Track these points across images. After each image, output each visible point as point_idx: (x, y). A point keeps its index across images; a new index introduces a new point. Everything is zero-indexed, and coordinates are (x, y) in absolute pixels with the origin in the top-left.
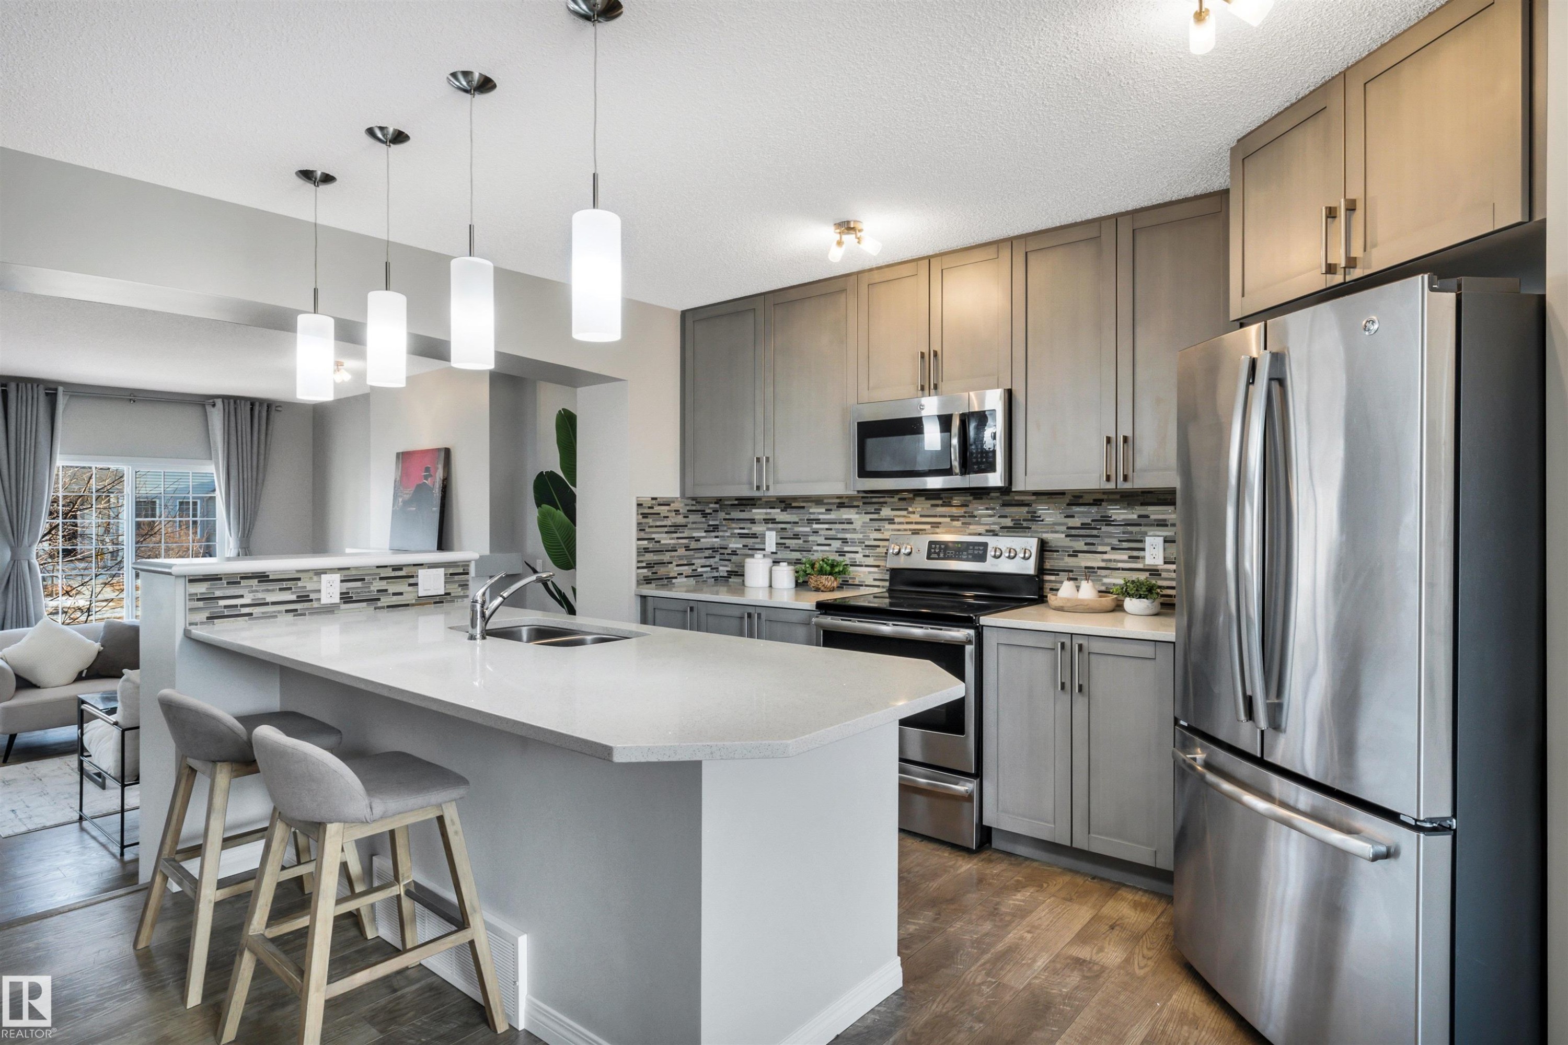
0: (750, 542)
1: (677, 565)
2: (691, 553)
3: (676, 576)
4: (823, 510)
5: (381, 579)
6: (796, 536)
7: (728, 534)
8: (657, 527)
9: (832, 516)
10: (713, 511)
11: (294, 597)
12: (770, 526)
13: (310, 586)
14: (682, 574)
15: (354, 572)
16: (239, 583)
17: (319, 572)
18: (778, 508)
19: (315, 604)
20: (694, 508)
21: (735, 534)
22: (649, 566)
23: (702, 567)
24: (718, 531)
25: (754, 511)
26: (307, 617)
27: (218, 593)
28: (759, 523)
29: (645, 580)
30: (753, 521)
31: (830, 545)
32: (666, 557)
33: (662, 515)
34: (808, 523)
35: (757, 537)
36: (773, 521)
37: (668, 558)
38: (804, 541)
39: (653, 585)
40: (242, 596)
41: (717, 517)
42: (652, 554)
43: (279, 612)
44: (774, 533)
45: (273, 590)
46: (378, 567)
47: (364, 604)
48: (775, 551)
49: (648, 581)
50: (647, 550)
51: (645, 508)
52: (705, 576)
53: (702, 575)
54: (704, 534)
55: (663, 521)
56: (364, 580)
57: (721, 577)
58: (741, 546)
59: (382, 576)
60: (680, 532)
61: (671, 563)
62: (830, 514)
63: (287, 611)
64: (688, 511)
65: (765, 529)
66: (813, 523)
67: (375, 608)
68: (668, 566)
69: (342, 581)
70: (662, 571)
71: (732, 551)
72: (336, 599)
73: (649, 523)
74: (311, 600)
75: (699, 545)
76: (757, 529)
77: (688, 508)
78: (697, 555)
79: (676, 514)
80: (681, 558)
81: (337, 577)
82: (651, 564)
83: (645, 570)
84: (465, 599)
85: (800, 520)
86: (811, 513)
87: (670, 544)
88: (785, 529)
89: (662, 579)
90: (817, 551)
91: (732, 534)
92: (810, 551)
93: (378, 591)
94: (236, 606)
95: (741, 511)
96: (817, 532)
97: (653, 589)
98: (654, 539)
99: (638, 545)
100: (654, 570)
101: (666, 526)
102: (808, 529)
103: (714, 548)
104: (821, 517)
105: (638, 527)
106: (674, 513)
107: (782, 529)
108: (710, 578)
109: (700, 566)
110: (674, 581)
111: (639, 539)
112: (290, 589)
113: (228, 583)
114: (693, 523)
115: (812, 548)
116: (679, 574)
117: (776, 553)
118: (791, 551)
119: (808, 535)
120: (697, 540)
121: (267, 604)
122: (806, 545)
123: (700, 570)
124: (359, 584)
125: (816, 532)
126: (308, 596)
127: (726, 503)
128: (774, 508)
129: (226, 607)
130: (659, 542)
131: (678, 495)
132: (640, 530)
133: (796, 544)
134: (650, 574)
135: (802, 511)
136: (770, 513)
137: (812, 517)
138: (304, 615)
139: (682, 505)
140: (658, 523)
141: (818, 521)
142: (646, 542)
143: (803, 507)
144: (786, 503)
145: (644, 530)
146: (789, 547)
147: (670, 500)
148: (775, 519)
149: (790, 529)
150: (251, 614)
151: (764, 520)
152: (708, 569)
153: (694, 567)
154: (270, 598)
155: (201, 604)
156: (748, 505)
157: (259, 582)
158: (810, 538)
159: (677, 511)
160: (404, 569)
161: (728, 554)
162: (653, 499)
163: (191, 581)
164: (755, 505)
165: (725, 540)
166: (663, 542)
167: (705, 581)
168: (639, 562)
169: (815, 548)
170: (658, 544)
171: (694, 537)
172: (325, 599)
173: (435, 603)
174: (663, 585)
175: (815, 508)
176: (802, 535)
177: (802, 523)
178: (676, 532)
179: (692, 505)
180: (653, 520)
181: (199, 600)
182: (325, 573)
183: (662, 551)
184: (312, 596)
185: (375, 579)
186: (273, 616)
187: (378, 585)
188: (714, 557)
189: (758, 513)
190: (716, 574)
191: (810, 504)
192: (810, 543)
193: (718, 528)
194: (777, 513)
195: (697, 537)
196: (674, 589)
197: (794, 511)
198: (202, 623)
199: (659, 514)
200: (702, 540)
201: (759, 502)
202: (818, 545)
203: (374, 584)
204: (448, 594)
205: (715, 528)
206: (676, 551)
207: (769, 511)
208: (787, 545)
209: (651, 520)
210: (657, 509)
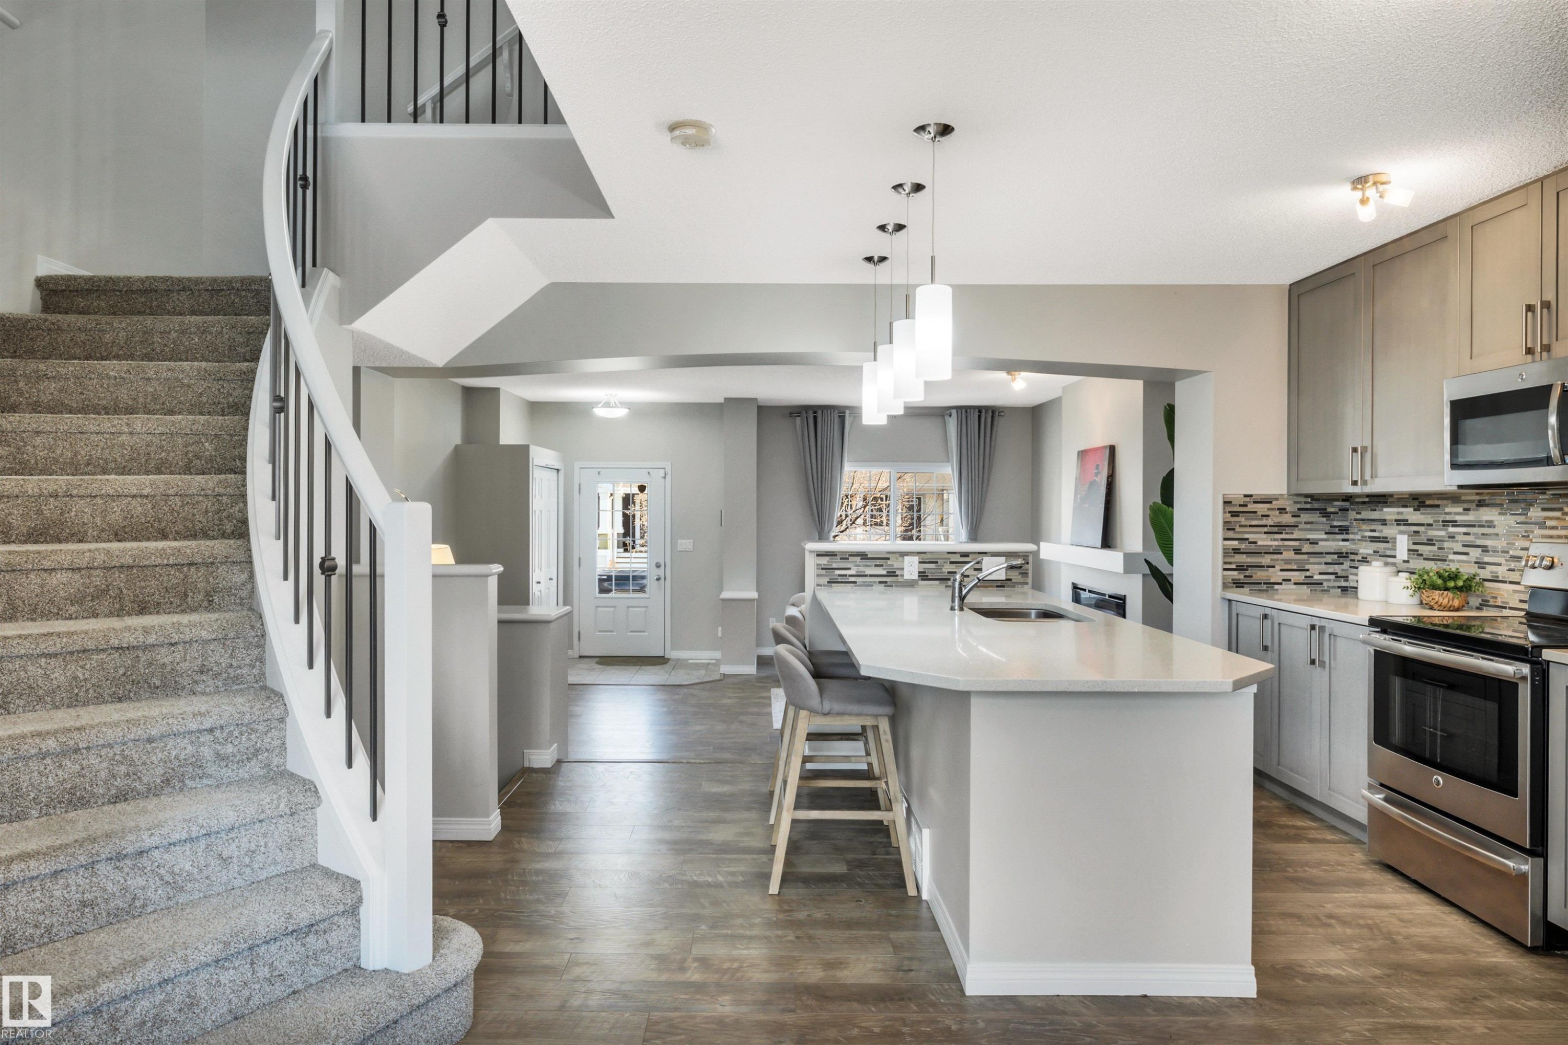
0: (1380, 546)
1: (1282, 570)
2: (1305, 557)
3: (1280, 581)
4: (1460, 510)
5: (952, 563)
6: (1430, 542)
7: (1359, 537)
8: (1251, 526)
9: (1470, 517)
10: (1340, 510)
11: (884, 572)
12: (1402, 528)
13: (896, 565)
14: (1290, 580)
15: (929, 556)
16: (848, 559)
17: (903, 554)
18: (1410, 507)
19: (900, 579)
20: (1308, 506)
21: (1366, 537)
22: (1240, 568)
23: (1320, 574)
24: (1347, 534)
25: (1385, 510)
26: (894, 588)
27: (834, 566)
28: (1390, 525)
29: (1234, 583)
30: (1384, 522)
31: (1467, 554)
32: (1266, 560)
33: (1259, 513)
34: (1444, 525)
35: (1388, 542)
36: (1405, 522)
37: (1269, 561)
38: (1439, 548)
39: (1246, 590)
40: (849, 569)
41: (1347, 517)
42: (1245, 555)
43: (875, 582)
44: (1406, 537)
45: (870, 566)
46: (948, 553)
47: (937, 582)
48: (1406, 559)
49: (1238, 584)
50: (1237, 551)
51: (1235, 505)
52: (1325, 584)
53: (1322, 584)
54: (1325, 536)
55: (1261, 520)
56: (937, 562)
57: (1351, 587)
58: (1371, 552)
59: (952, 560)
60: (1287, 533)
61: (1273, 567)
62: (1468, 514)
63: (880, 582)
64: (1299, 509)
65: (1397, 531)
66: (1448, 526)
67: (946, 587)
68: (1267, 570)
69: (920, 562)
70: (1259, 575)
71: (1363, 558)
72: (915, 576)
73: (1240, 522)
74: (897, 576)
75: (1316, 549)
76: (1388, 531)
77: (1299, 506)
78: (1312, 560)
79: (1280, 513)
80: (1287, 561)
81: (916, 559)
82: (1243, 566)
83: (1235, 573)
84: (1025, 586)
85: (1435, 521)
86: (1446, 514)
87: (1271, 546)
88: (1418, 532)
89: (1261, 583)
90: (1453, 561)
91: (1362, 537)
92: (1445, 560)
93: (949, 573)
94: (846, 575)
95: (1372, 510)
96: (1454, 537)
97: (1246, 595)
98: (1247, 539)
99: (1224, 545)
100: (1247, 573)
101: (1266, 526)
102: (1443, 533)
103: (1342, 553)
104: (1458, 518)
105: (1224, 526)
106: (1277, 512)
107: (1415, 532)
108: (1334, 587)
109: (1317, 572)
110: (1276, 587)
111: (1225, 539)
112: (882, 565)
113: (841, 559)
114: (1306, 523)
115: (1447, 557)
116: (1284, 580)
117: (1408, 562)
118: (1425, 559)
119: (1443, 541)
120: (1314, 543)
121: (866, 576)
122: (1441, 553)
123: (1317, 577)
124: (933, 566)
125: (1452, 537)
126: (895, 572)
127: (1357, 500)
128: (1405, 506)
129: (840, 575)
130: (1255, 543)
131: (1285, 492)
132: (1228, 529)
133: (1430, 551)
134: (1242, 577)
135: (1436, 510)
136: (1401, 513)
137: (1448, 518)
138: (892, 586)
139: (1291, 502)
140: (1254, 523)
141: (1455, 524)
142: (1236, 543)
143: (1438, 506)
144: (1419, 501)
145: (1234, 529)
146: (1422, 555)
147: (1272, 497)
148: (1407, 520)
149: (1423, 532)
150: (855, 582)
151: (1396, 520)
152: (1333, 577)
153: (1308, 574)
154: (869, 571)
155: (824, 572)
156: (1380, 502)
157: (861, 559)
158: (1446, 545)
159: (1282, 510)
160: (970, 555)
161: (1358, 561)
162: (1245, 496)
163: (818, 555)
164: (1386, 502)
165: (1356, 544)
166: (1259, 543)
167: (1326, 590)
168: (1225, 563)
169: (1451, 557)
170: (1253, 545)
171: (1308, 540)
172: (907, 576)
173: (997, 586)
174: (1259, 590)
175: (1452, 507)
176: (1436, 540)
177: (1436, 525)
178: (1281, 533)
179: (1306, 503)
180: (1245, 519)
181: (822, 569)
182: (907, 555)
183: (1261, 553)
184: (898, 573)
185: (946, 562)
186: (870, 585)
187: (948, 568)
188: (1342, 564)
189: (1390, 513)
190: (1344, 584)
191: (1445, 502)
192: (1446, 550)
193: (1348, 530)
194: (1408, 513)
195: (1313, 539)
196: (1276, 597)
197: (1429, 510)
198: (825, 585)
199: (1256, 512)
200: (1320, 543)
201: (1390, 500)
202: (1455, 553)
203: (946, 567)
204: (1010, 580)
205: (1344, 530)
206: (1281, 553)
207: (1401, 510)
208: (1420, 552)
209: (1243, 519)
210: (1251, 507)
